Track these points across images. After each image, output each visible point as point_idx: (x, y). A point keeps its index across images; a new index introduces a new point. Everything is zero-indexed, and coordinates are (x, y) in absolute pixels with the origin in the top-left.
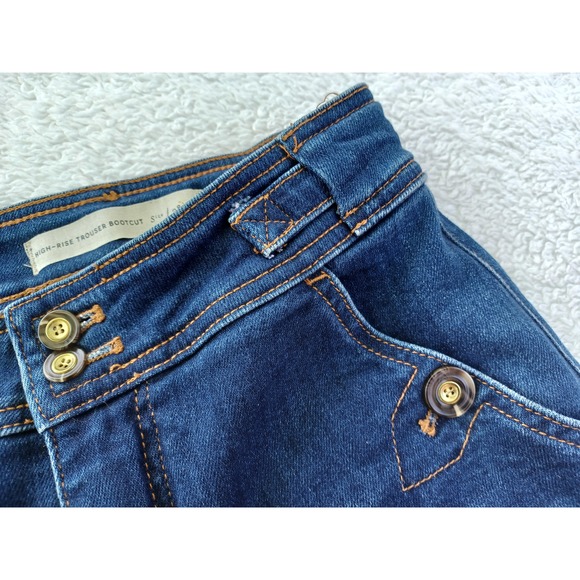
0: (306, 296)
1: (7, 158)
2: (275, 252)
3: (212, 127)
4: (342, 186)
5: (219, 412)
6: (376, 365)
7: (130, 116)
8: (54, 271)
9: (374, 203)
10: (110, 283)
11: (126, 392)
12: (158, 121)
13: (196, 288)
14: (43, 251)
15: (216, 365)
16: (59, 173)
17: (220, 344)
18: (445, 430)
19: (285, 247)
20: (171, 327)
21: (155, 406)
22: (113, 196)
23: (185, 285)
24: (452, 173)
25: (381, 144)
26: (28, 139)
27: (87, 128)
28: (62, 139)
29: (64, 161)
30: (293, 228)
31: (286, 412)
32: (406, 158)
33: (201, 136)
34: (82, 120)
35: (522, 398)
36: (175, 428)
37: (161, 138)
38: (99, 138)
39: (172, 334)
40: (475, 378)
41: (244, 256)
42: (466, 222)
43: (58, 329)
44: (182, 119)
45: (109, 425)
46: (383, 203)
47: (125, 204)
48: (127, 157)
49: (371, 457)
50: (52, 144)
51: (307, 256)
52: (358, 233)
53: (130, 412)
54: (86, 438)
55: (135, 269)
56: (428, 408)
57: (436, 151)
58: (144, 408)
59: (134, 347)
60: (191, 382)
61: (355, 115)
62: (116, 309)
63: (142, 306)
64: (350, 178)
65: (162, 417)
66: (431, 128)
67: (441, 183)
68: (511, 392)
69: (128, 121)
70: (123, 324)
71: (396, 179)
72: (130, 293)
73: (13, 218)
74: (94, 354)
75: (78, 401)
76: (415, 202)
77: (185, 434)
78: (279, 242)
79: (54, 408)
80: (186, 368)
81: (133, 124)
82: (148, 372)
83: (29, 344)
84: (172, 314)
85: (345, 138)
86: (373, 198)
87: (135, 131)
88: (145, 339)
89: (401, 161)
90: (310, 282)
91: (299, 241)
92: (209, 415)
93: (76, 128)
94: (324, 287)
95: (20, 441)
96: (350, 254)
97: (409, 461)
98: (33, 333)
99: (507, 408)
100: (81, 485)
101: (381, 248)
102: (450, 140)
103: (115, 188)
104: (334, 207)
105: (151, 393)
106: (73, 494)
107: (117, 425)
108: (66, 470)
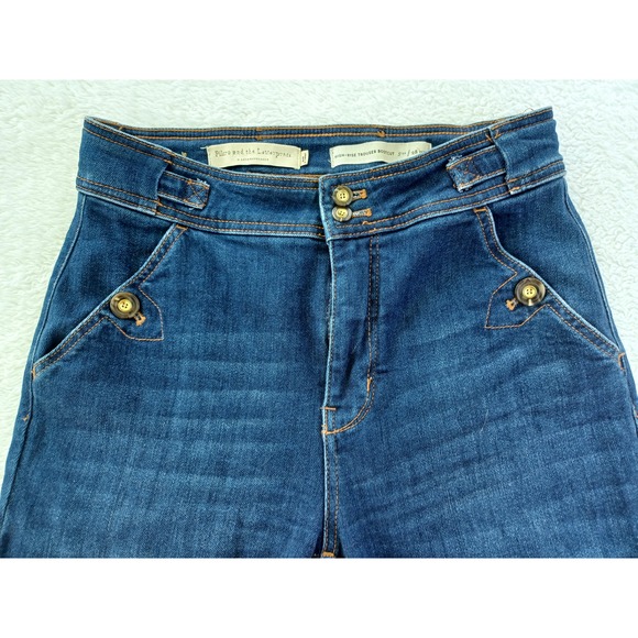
0: (472, 217)
1: (330, 93)
2: (464, 190)
3: (449, 104)
4: (513, 165)
5: (411, 257)
6: (495, 266)
9: (527, 180)
10: (377, 180)
11: (368, 236)
13: (418, 196)
14: (340, 156)
15: (416, 236)
17: (421, 226)
18: (519, 310)
19: (470, 189)
20: (398, 211)
21: (380, 247)
22: (382, 135)
23: (411, 193)
24: (589, 176)
25: (545, 147)
29: (359, 103)
30: (478, 180)
31: (440, 272)
32: (557, 158)
33: (441, 109)
35: (567, 306)
36: (388, 258)
38: (382, 93)
39: (397, 215)
40: (547, 290)
41: (447, 187)
42: (583, 210)
43: (342, 196)
44: (433, 94)
45: (358, 248)
46: (533, 181)
47: (388, 142)
48: (395, 110)
49: (475, 307)
50: (355, 91)
51: (480, 197)
52: (512, 193)
53: (368, 246)
54: (347, 250)
55: (391, 176)
56: (515, 296)
57: (585, 159)
58: (374, 246)
59: (377, 215)
60: (400, 241)
61: (538, 125)
62: (374, 194)
63: (387, 197)
64: (519, 162)
65: (383, 252)
66: (590, 142)
67: (579, 181)
68: (563, 301)
70: (375, 204)
71: (546, 170)
72: (384, 188)
73: (329, 133)
74: (356, 214)
75: (346, 233)
76: (552, 186)
77: (392, 262)
78: (468, 185)
79: (336, 232)
80: (400, 234)
82: (380, 230)
83: (328, 199)
84: (400, 206)
85: (526, 138)
86: (528, 176)
88: (384, 214)
89: (553, 160)
90: (476, 211)
91: (478, 188)
92: (406, 257)
94: (482, 215)
95: (316, 242)
96: (503, 203)
97: (493, 316)
98: (330, 194)
99: (557, 309)
100: (343, 267)
101: (523, 205)
102: (599, 154)
103: (385, 129)
104: (505, 175)
105: (379, 240)
106: (339, 270)
107: (362, 249)
108: (336, 260)
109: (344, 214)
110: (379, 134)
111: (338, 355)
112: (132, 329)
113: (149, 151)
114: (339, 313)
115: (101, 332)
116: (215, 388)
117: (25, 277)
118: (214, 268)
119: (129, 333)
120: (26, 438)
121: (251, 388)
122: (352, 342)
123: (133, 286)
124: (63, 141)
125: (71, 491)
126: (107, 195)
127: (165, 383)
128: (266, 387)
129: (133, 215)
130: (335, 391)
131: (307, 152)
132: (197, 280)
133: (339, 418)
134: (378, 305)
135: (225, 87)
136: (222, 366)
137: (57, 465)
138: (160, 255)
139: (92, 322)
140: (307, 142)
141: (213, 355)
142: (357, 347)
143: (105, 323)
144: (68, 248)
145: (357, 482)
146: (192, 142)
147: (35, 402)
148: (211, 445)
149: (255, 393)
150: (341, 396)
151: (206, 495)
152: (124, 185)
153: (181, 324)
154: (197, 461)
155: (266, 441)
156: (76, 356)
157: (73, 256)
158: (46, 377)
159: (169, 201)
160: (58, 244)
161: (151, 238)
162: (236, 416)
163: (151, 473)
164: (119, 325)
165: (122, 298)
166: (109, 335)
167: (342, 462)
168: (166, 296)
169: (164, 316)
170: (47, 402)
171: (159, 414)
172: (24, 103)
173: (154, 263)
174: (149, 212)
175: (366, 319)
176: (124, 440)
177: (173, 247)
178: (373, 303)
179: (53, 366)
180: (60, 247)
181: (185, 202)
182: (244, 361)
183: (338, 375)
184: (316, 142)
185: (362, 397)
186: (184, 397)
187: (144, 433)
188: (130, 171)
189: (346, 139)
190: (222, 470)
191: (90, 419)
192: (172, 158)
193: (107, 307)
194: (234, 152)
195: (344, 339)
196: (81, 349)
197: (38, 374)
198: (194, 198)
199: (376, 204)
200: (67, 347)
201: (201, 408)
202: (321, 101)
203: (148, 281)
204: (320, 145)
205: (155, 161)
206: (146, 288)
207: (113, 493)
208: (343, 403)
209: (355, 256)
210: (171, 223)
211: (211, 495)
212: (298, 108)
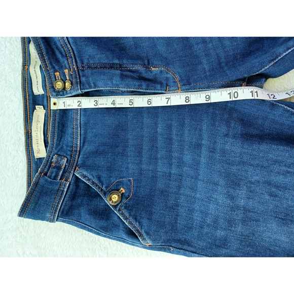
1: (8, 96)
5: (86, 45)
8: (44, 87)
10: (49, 67)
11: (78, 71)
14: (38, 89)
20: (64, 54)
21: (83, 64)
22: (26, 67)
23: (54, 47)
26: (3, 89)
27: (4, 72)
28: (5, 80)
29: (12, 81)
36: (88, 59)
37: (12, 50)
38: (7, 69)
39: (66, 55)
43: (59, 85)
45: (84, 76)
47: (30, 64)
50: (6, 83)
53: (83, 70)
54: (85, 82)
58: (83, 67)
59: (67, 66)
60: (79, 52)
62: (57, 68)
63: (57, 61)
65: (85, 61)
72: (53, 62)
73: (26, 95)
74: (68, 78)
75: (77, 83)
77: (90, 56)
79: (76, 88)
80: (75, 53)
81: (5, 58)
82: (74, 64)
83: (61, 93)
84: (61, 53)
88: (66, 62)
92: (87, 48)
93: (2, 75)
98: (59, 92)
100: (94, 83)
103: (24, 66)
105: (80, 65)
106: (95, 86)
107: (84, 74)
108: (90, 87)
109: (68, 84)
110: (26, 69)
111: (139, 86)
112: (127, 194)
113: (36, 184)
114: (117, 85)
115: (128, 210)
116: (157, 151)
117: (102, 250)
118: (96, 153)
119: (129, 196)
120: (181, 249)
121: (156, 132)
122: (133, 78)
123: (105, 194)
124: (35, 231)
125: (208, 225)
126: (57, 206)
127: (154, 178)
128: (156, 124)
129: (68, 193)
130: (158, 86)
131: (36, 106)
132: (101, 161)
133: (172, 84)
134: (113, 64)
136: (145, 148)
137: (195, 233)
138: (89, 180)
139: (122, 214)
140: (31, 106)
141: (139, 153)
142: (135, 75)
143: (123, 208)
144: (85, 227)
145: (205, 73)
146: (33, 165)
147: (163, 244)
148: (186, 153)
149: (159, 130)
150: (161, 84)
151: (211, 154)
152: (53, 197)
153: (124, 169)
154: (194, 159)
155: (184, 123)
156: (139, 223)
157: (89, 225)
158: (150, 238)
159: (63, 175)
160: (85, 234)
161: (81, 185)
162: (171, 139)
163: (200, 184)
164: (124, 201)
165: (111, 200)
166: (129, 206)
167: (195, 81)
168: (110, 177)
169: (120, 178)
170: (163, 238)
171: (170, 180)
172: (17, 251)
173: (93, 183)
174: (67, 185)
175: (121, 70)
176: (183, 198)
177: (85, 173)
178: (112, 67)
179: (144, 234)
180: (87, 232)
181: (63, 167)
182: (143, 136)
183: (150, 85)
184: (31, 101)
185: (161, 72)
186: (161, 167)
187: (179, 188)
188: (46, 194)
189: (29, 86)
190: (199, 146)
191: (172, 216)
192: (41, 173)
193: (115, 207)
194: (37, 144)
195: (131, 82)
196: (136, 220)
197: (149, 242)
198: (61, 163)
199: (62, 67)
200: (135, 227)
201: (166, 158)
202: (12, 100)
203: (103, 186)
204: (33, 100)
205: (42, 181)
206: (106, 187)
207: (210, 203)
208: (164, 82)
209: (87, 77)
210: (74, 174)
211: (211, 152)
212: (16, 112)
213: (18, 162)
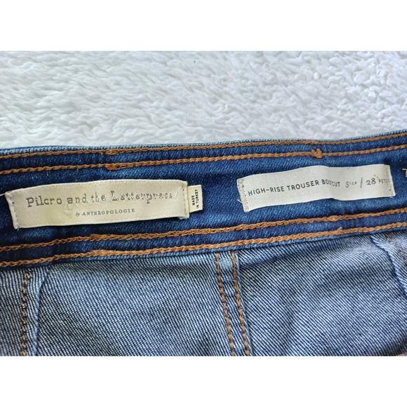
1: (226, 89)
7: (333, 74)
12: (355, 84)
14: (257, 191)
16: (270, 114)
22: (319, 154)
26: (246, 75)
27: (296, 76)
28: (275, 81)
29: (273, 102)
33: (390, 109)
34: (292, 67)
37: (359, 103)
38: (306, 88)
44: (377, 88)
48: (327, 112)
50: (265, 84)
69: (331, 78)
81: (335, 82)
87: (335, 89)
93: (286, 74)
110: (313, 153)
131: (199, 188)
135: (51, 84)
140: (198, 170)
184: (214, 170)
189: (265, 164)
202: (215, 101)
204: (220, 175)
212: (178, 113)
213: (8, 124)
